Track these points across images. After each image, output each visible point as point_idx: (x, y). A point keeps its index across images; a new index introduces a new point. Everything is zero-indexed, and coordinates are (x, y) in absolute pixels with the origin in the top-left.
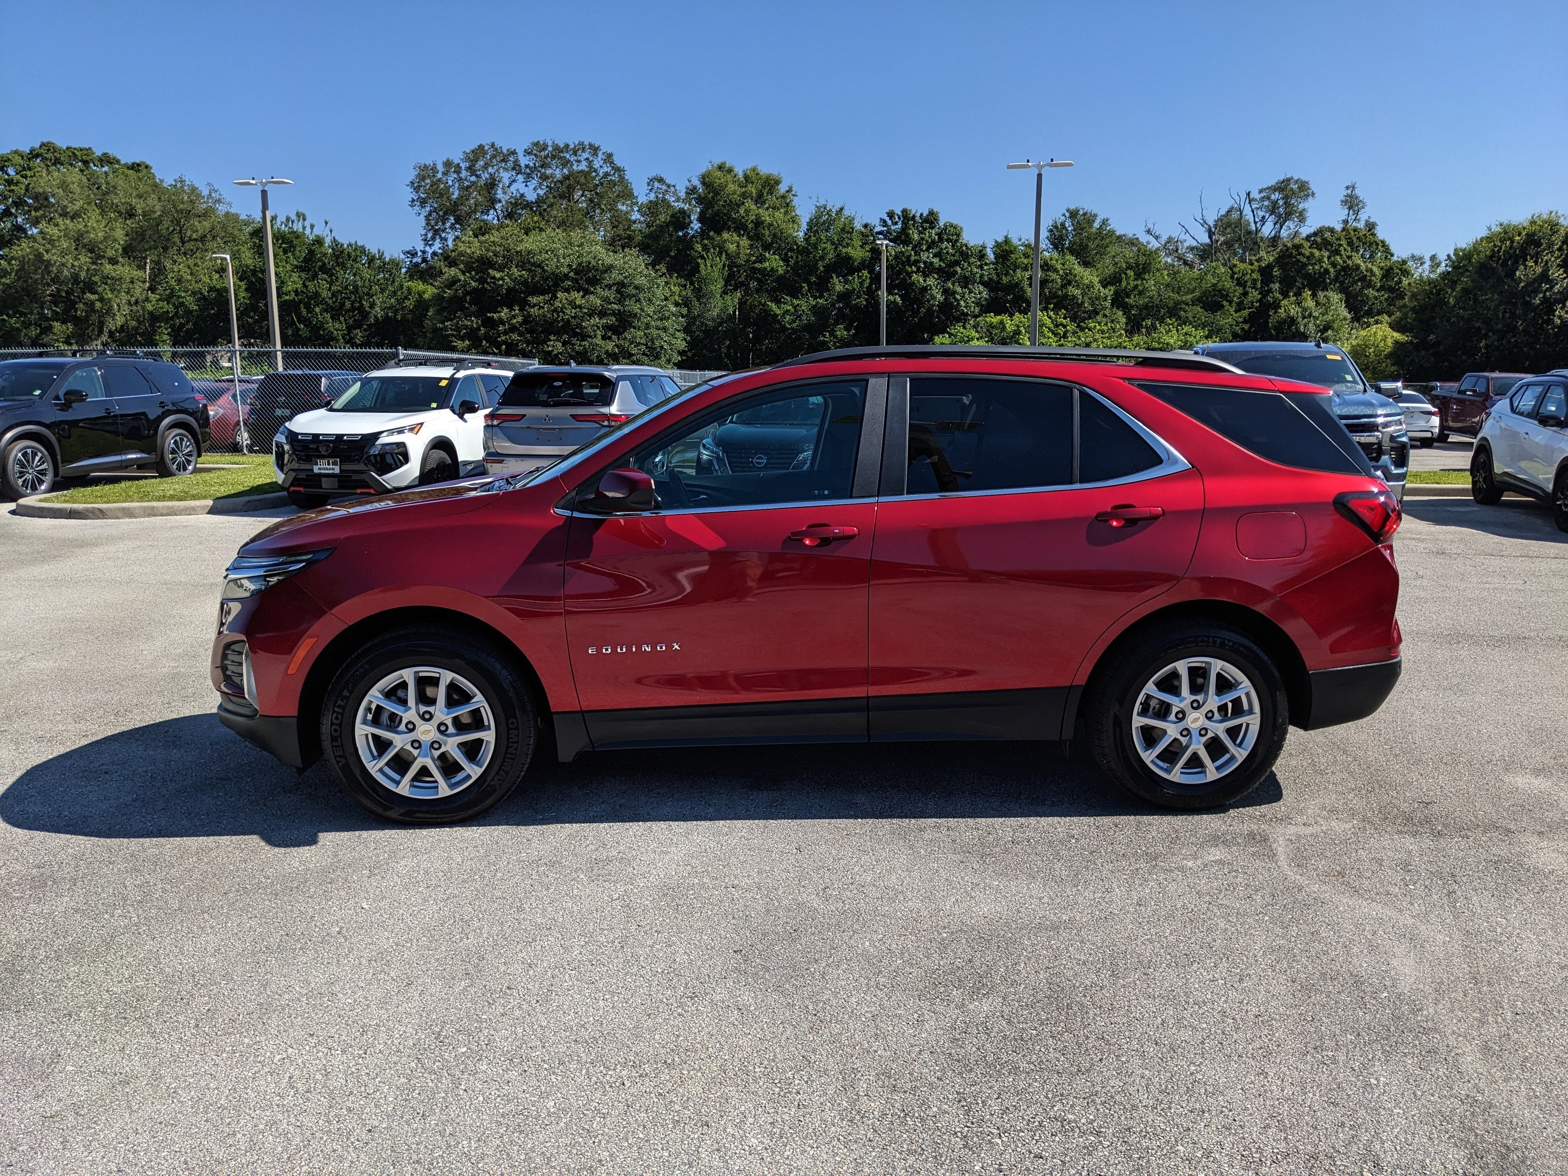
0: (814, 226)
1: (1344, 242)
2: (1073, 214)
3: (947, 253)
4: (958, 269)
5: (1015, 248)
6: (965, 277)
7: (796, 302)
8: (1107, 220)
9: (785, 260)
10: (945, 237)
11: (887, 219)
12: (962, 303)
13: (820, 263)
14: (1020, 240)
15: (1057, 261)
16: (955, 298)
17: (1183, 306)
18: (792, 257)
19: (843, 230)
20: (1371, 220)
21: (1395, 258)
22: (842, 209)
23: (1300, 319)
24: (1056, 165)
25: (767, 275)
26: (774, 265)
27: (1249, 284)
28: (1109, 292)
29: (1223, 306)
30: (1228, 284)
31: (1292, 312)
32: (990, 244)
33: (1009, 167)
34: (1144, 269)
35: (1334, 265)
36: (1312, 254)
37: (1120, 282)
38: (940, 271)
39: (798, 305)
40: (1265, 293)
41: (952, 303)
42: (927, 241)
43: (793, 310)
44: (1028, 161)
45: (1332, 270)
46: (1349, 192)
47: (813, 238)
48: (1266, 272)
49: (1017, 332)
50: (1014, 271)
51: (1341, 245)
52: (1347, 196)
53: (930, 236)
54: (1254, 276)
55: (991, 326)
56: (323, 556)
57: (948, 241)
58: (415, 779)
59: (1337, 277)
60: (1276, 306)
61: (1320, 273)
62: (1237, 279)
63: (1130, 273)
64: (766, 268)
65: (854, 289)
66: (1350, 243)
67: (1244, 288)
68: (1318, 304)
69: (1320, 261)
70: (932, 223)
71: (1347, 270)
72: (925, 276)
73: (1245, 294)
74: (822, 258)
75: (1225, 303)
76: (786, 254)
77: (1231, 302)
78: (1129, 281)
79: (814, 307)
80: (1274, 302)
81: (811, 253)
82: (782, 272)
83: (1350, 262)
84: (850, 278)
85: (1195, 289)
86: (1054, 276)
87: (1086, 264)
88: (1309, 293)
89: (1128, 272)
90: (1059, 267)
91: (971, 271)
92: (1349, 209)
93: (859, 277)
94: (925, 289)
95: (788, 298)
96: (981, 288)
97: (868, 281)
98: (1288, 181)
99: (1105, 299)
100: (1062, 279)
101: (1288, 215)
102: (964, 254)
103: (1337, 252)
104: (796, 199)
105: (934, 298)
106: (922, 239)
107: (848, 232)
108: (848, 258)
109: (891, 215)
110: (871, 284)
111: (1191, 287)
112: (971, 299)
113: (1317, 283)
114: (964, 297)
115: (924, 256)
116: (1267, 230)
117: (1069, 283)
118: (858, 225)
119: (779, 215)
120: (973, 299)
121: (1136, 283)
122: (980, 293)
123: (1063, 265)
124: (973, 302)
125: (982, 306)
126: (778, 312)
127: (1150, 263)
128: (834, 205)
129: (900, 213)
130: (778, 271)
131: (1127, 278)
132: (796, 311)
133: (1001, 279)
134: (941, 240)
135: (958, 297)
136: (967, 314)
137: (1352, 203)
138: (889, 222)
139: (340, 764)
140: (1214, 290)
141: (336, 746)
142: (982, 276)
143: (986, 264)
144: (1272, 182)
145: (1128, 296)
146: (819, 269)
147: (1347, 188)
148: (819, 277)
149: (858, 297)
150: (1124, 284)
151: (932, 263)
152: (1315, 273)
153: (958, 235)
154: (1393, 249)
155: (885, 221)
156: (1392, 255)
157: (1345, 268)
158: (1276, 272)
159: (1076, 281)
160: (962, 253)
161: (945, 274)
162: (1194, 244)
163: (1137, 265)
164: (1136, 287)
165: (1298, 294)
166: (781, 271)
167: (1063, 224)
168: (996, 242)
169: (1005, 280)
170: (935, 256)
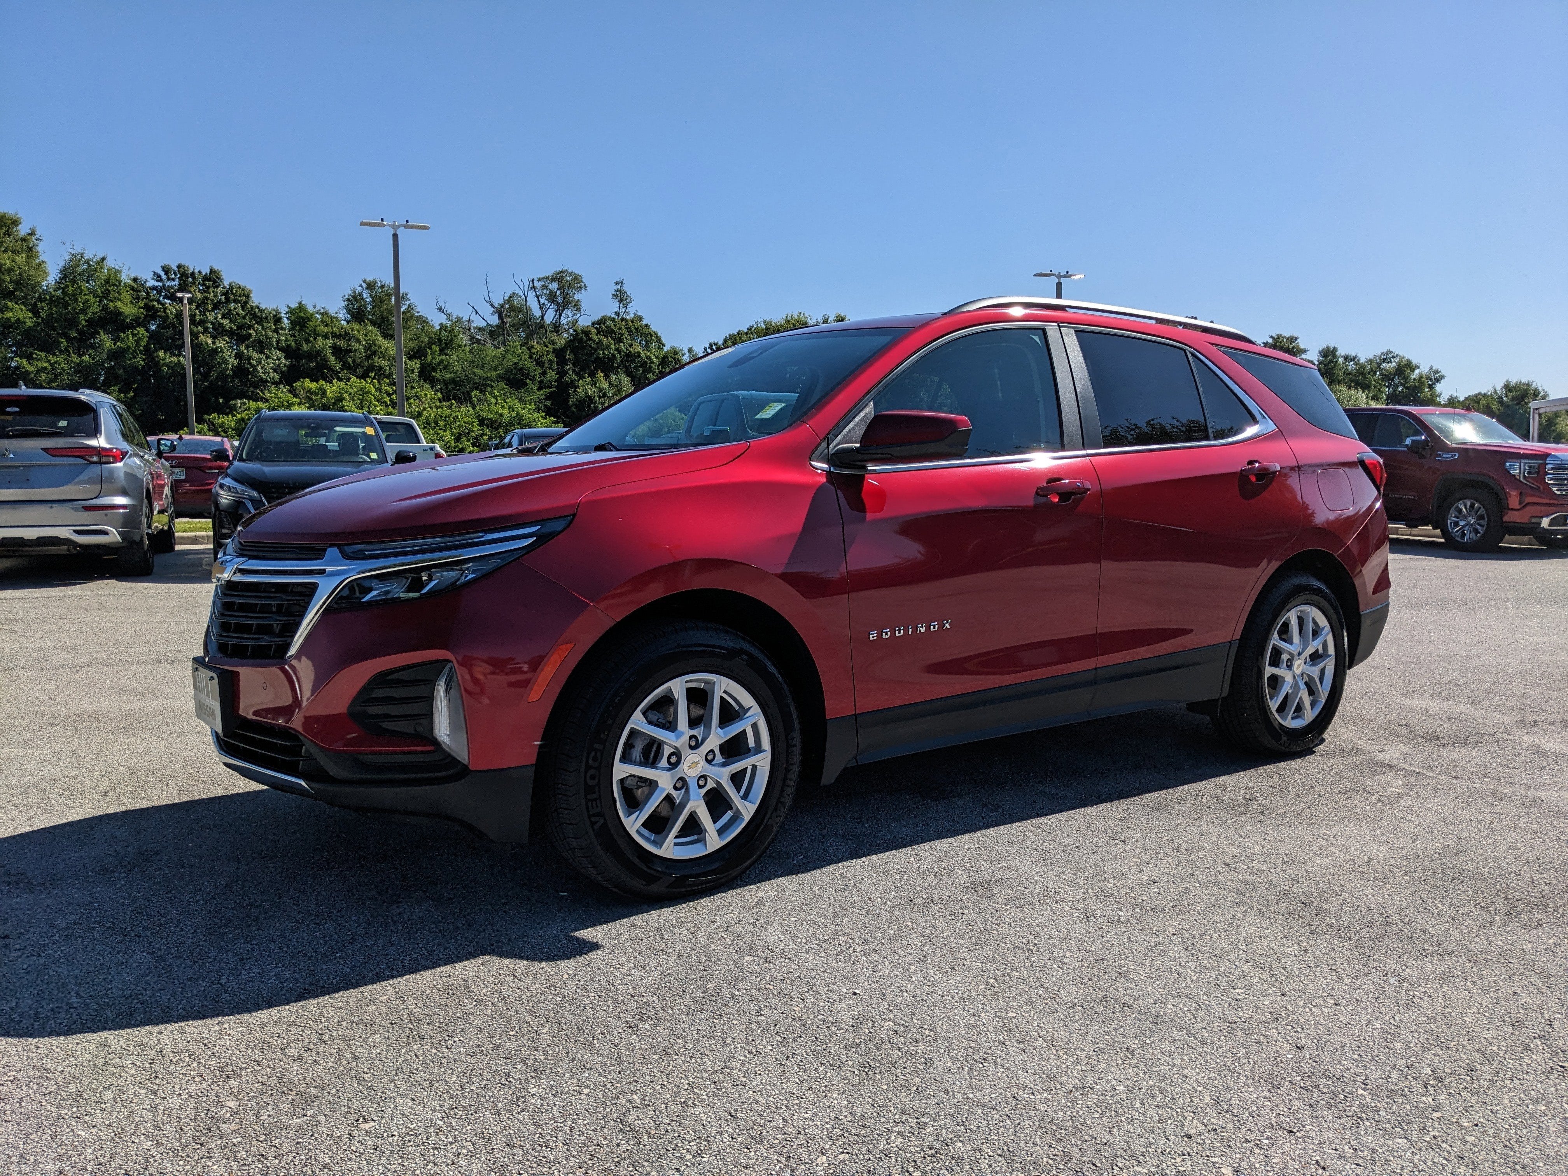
0: (69, 274)
1: (624, 331)
2: (371, 286)
3: (238, 314)
4: (252, 332)
5: (311, 315)
6: (260, 342)
7: (53, 359)
8: (406, 294)
9: (35, 311)
10: (232, 297)
11: (162, 274)
12: (259, 368)
13: (82, 317)
14: (315, 307)
15: (358, 331)
16: (250, 363)
17: (489, 382)
18: (43, 308)
19: (107, 281)
20: (639, 314)
21: (666, 349)
22: (103, 259)
23: (597, 399)
24: (412, 227)
25: (11, 327)
26: (21, 315)
27: (546, 364)
28: (416, 364)
29: (526, 384)
30: (528, 364)
31: (590, 392)
32: (283, 310)
33: (362, 224)
34: (446, 344)
35: (619, 350)
36: (601, 341)
37: (426, 357)
38: (230, 333)
39: (56, 362)
40: (562, 373)
41: (248, 369)
42: (213, 301)
43: (49, 368)
44: (382, 220)
45: (618, 356)
46: (619, 287)
47: (71, 289)
48: (559, 353)
49: (340, 399)
50: (315, 339)
51: (623, 334)
52: (617, 290)
53: (216, 296)
54: (550, 357)
55: (310, 391)
56: (558, 526)
57: (235, 301)
58: (682, 833)
59: (622, 361)
60: (573, 385)
61: (608, 358)
62: (535, 360)
63: (436, 348)
64: (8, 319)
65: (129, 347)
66: (630, 333)
67: (543, 367)
68: (611, 384)
69: (608, 347)
70: (214, 281)
71: (630, 357)
72: (214, 337)
73: (544, 373)
74: (83, 311)
75: (528, 381)
76: (35, 304)
77: (533, 380)
78: (434, 356)
79: (78, 365)
80: (572, 382)
81: (69, 305)
82: (31, 325)
83: (631, 349)
84: (122, 335)
85: (497, 366)
86: (355, 345)
87: (387, 336)
88: (602, 375)
89: (433, 346)
90: (361, 338)
91: (266, 335)
92: (620, 302)
93: (133, 335)
94: (215, 352)
95: (43, 354)
96: (279, 354)
97: (146, 340)
98: (563, 272)
99: (413, 371)
100: (366, 350)
101: (565, 304)
102: (258, 316)
103: (620, 340)
104: (40, 243)
105: (226, 362)
106: (207, 298)
107: (114, 285)
108: (118, 313)
109: (166, 270)
110: (149, 343)
111: (493, 365)
112: (270, 365)
113: (607, 366)
114: (260, 362)
115: (211, 317)
116: (550, 317)
117: (374, 353)
118: (125, 277)
119: (21, 259)
120: (271, 365)
121: (441, 358)
122: (278, 359)
123: (366, 335)
124: (271, 368)
125: (282, 372)
126: (31, 369)
127: (452, 340)
128: (92, 253)
129: (176, 269)
130: (25, 323)
131: (433, 353)
132: (53, 369)
133: (302, 346)
134: (228, 301)
135: (254, 362)
136: (266, 381)
137: (621, 297)
138: (164, 277)
139: (596, 827)
140: (515, 368)
141: (592, 801)
142: (278, 341)
143: (282, 329)
144: (550, 273)
145: (434, 370)
146: (80, 323)
147: (617, 283)
148: (81, 332)
149: (134, 357)
150: (429, 358)
151: (221, 325)
152: (604, 358)
153: (248, 297)
154: (664, 341)
155: (159, 276)
156: (664, 345)
157: (628, 355)
158: (569, 356)
159: (381, 353)
160: (254, 316)
161: (239, 336)
162: (483, 324)
163: (440, 340)
164: (441, 362)
165: (592, 375)
166: (29, 323)
167: (360, 294)
168: (289, 307)
169: (305, 347)
170: (223, 317)
